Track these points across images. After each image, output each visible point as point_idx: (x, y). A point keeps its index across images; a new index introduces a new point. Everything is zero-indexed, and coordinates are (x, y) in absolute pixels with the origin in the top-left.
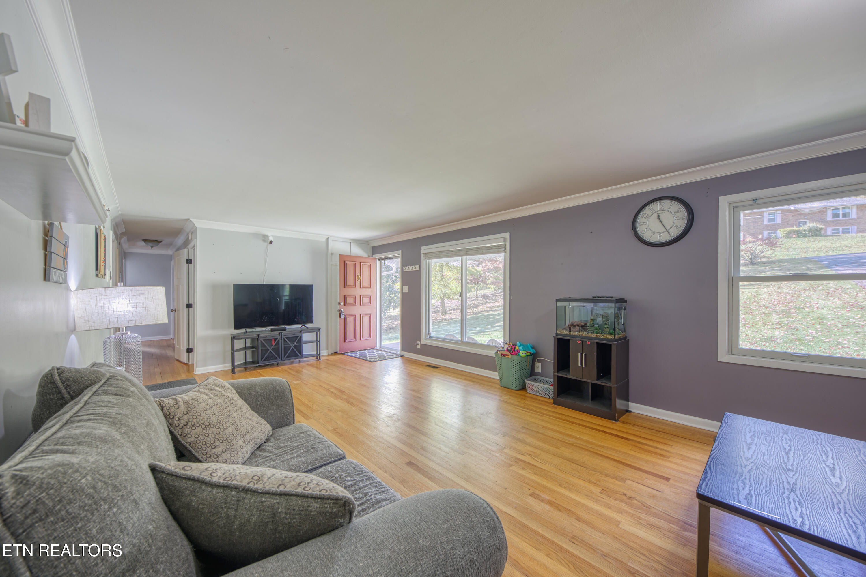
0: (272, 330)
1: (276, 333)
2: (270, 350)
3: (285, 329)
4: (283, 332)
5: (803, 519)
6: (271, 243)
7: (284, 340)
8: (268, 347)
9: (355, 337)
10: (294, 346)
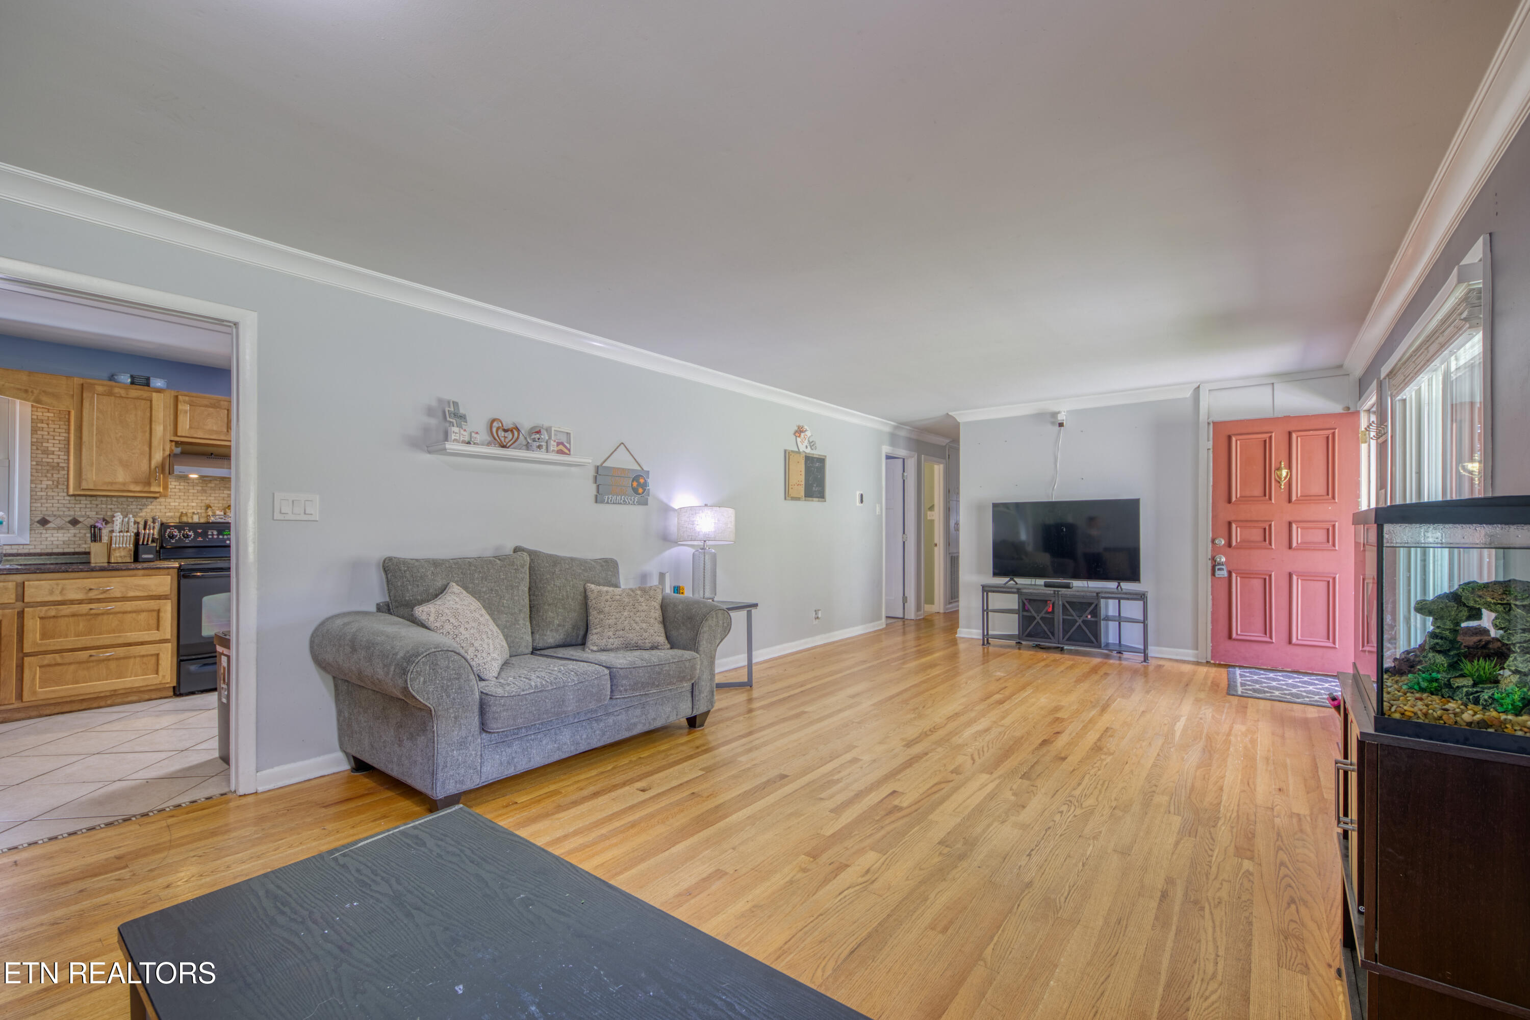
0: (1047, 585)
1: (1050, 591)
2: (1038, 618)
3: (1068, 586)
4: (1063, 591)
5: (339, 864)
6: (1061, 425)
7: (1064, 605)
8: (1034, 613)
9: (1267, 629)
10: (1084, 622)
